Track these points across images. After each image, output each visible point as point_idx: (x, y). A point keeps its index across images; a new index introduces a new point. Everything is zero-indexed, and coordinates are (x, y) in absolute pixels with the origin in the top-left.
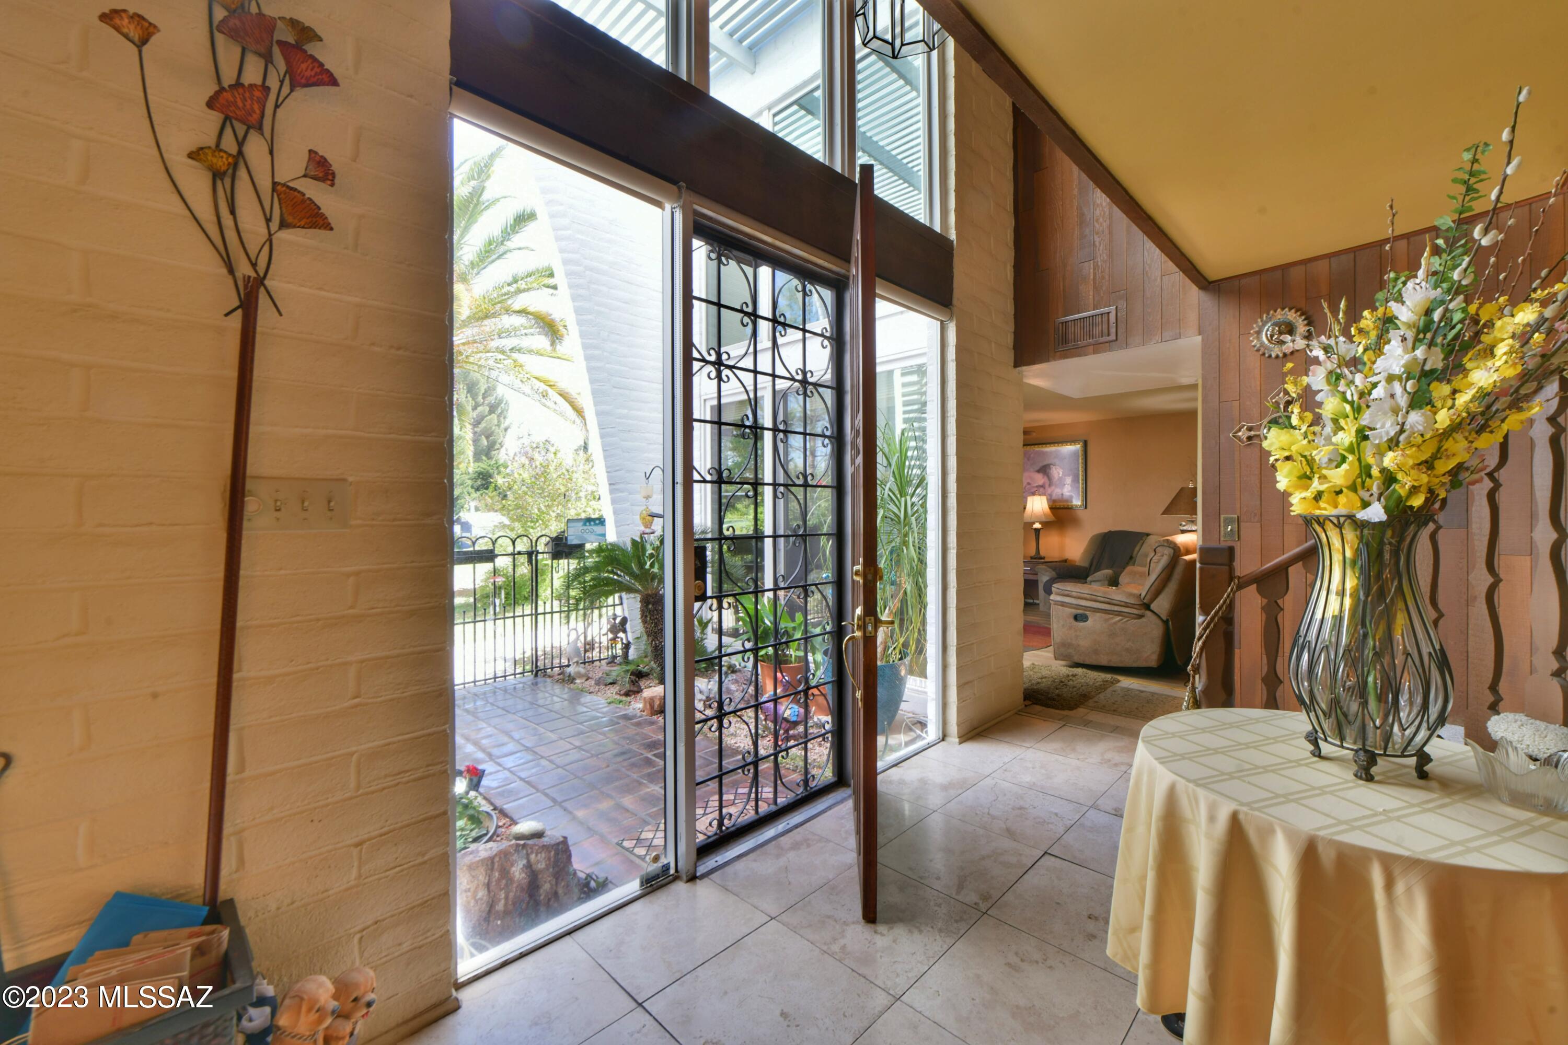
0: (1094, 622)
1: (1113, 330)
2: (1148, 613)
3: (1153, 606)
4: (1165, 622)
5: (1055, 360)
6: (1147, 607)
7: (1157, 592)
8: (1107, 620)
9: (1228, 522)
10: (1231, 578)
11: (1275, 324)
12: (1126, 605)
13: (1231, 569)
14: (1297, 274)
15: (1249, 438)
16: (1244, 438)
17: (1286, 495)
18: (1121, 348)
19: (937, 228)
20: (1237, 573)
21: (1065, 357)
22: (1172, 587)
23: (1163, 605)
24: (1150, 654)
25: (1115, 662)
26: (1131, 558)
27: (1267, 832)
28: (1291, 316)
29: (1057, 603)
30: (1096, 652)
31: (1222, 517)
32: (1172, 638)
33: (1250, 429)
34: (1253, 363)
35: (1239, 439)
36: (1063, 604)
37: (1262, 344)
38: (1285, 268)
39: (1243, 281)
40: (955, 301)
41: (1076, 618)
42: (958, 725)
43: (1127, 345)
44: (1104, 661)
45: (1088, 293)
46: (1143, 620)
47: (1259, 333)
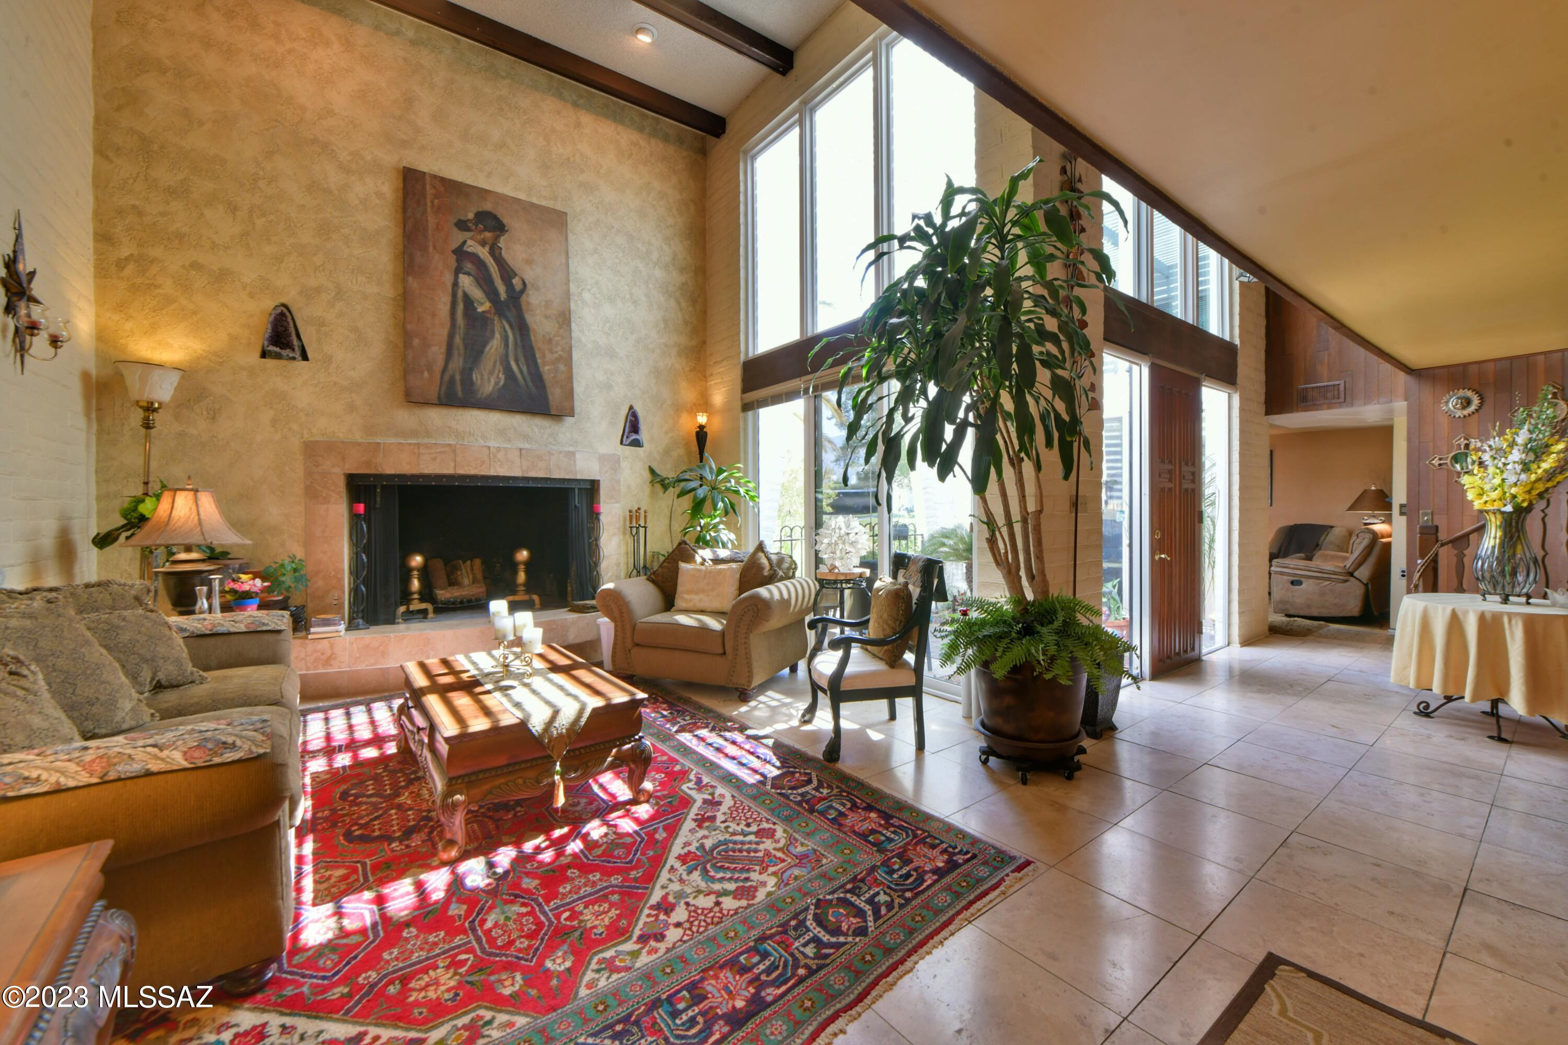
0: (1306, 585)
1: (1342, 395)
2: (1352, 579)
3: (1356, 574)
4: (1366, 585)
5: (1297, 411)
6: (1351, 574)
7: (1360, 564)
8: (1318, 584)
9: (1425, 514)
10: (1437, 541)
11: (1458, 398)
12: (1335, 573)
13: (1437, 537)
14: (1473, 369)
15: (1440, 465)
16: (1437, 464)
17: (1472, 501)
18: (1348, 406)
19: (1227, 338)
20: (1440, 538)
21: (1306, 410)
22: (1372, 560)
23: (1364, 573)
24: (1353, 606)
25: (1325, 613)
26: (1317, 545)
27: (1466, 613)
28: (1469, 394)
29: (1276, 573)
30: (1309, 607)
31: (1421, 512)
32: (1371, 595)
33: (1440, 459)
34: (1444, 421)
35: (1433, 465)
36: (1282, 573)
37: (1449, 409)
38: (1465, 365)
39: (1437, 371)
40: (1238, 381)
41: (1292, 583)
42: (1239, 636)
43: (1352, 405)
44: (1315, 612)
45: (1323, 370)
46: (1348, 583)
47: (1447, 402)
